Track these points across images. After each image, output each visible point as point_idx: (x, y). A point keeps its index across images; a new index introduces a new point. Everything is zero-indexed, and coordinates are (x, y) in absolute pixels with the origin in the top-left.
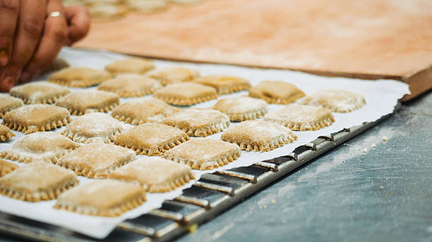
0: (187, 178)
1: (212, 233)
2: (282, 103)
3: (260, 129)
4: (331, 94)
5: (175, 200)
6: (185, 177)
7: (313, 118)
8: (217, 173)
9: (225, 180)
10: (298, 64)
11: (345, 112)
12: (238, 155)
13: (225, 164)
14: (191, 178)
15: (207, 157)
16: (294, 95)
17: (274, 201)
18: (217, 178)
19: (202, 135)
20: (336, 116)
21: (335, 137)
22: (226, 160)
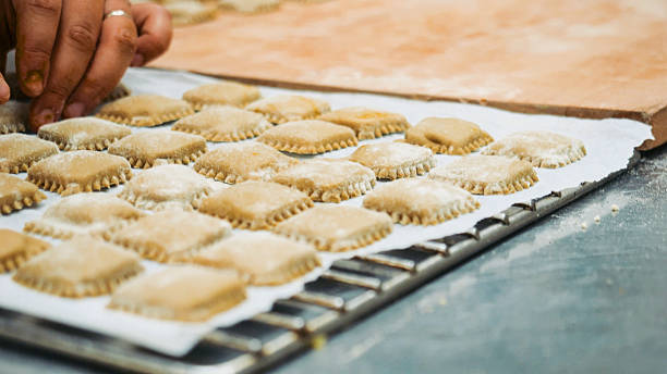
0: (311, 265)
1: (348, 349)
2: (456, 153)
3: (422, 191)
4: (531, 140)
5: (293, 299)
6: (307, 263)
7: (505, 175)
8: (356, 259)
9: (368, 269)
10: (481, 93)
11: (553, 167)
12: (388, 231)
13: (369, 243)
14: (317, 264)
15: (341, 233)
16: (476, 140)
17: (443, 301)
18: (356, 266)
19: (333, 199)
20: (540, 172)
21: (539, 205)
22: (370, 238)
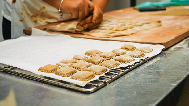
0: (106, 71)
1: (113, 85)
2: (130, 51)
3: (125, 57)
4: (143, 48)
5: (103, 76)
6: (105, 70)
7: (139, 55)
8: (113, 69)
9: (115, 71)
10: (134, 40)
11: (147, 53)
12: (119, 65)
13: (116, 67)
14: (107, 71)
15: (111, 65)
16: (134, 48)
17: (129, 77)
18: (113, 71)
19: (109, 59)
20: (145, 54)
21: (145, 60)
22: (116, 66)
